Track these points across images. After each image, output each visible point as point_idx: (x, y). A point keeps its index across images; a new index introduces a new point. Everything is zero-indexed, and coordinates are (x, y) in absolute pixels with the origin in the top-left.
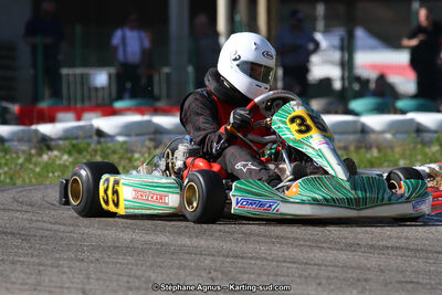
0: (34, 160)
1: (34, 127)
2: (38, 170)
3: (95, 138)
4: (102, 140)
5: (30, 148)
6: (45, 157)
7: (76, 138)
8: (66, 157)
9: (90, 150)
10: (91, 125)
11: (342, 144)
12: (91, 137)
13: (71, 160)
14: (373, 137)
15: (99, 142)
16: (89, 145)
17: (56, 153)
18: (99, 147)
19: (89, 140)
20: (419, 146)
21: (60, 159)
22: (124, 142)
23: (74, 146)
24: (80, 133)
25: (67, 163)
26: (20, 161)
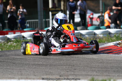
0: (6, 44)
1: (5, 36)
2: (8, 47)
3: (22, 38)
4: (24, 39)
5: (5, 42)
6: (9, 44)
7: (17, 38)
8: (15, 43)
9: (21, 41)
10: (21, 35)
11: (89, 38)
12: (21, 38)
13: (16, 44)
14: (97, 36)
15: (23, 39)
16: (21, 40)
17: (12, 42)
18: (23, 41)
19: (21, 39)
20: (110, 38)
21: (13, 44)
22: (30, 39)
23: (17, 40)
24: (18, 37)
25: (15, 45)
26: (3, 45)
